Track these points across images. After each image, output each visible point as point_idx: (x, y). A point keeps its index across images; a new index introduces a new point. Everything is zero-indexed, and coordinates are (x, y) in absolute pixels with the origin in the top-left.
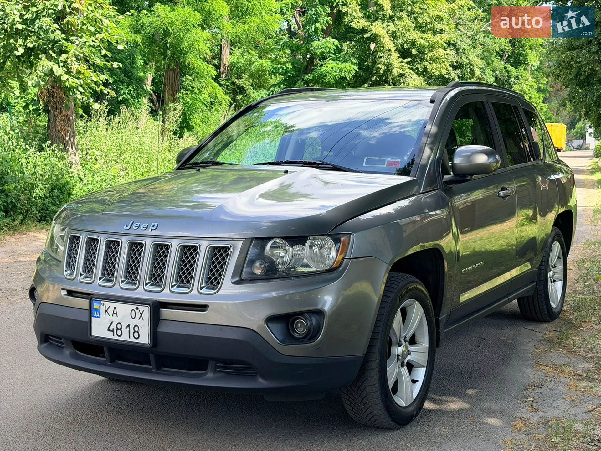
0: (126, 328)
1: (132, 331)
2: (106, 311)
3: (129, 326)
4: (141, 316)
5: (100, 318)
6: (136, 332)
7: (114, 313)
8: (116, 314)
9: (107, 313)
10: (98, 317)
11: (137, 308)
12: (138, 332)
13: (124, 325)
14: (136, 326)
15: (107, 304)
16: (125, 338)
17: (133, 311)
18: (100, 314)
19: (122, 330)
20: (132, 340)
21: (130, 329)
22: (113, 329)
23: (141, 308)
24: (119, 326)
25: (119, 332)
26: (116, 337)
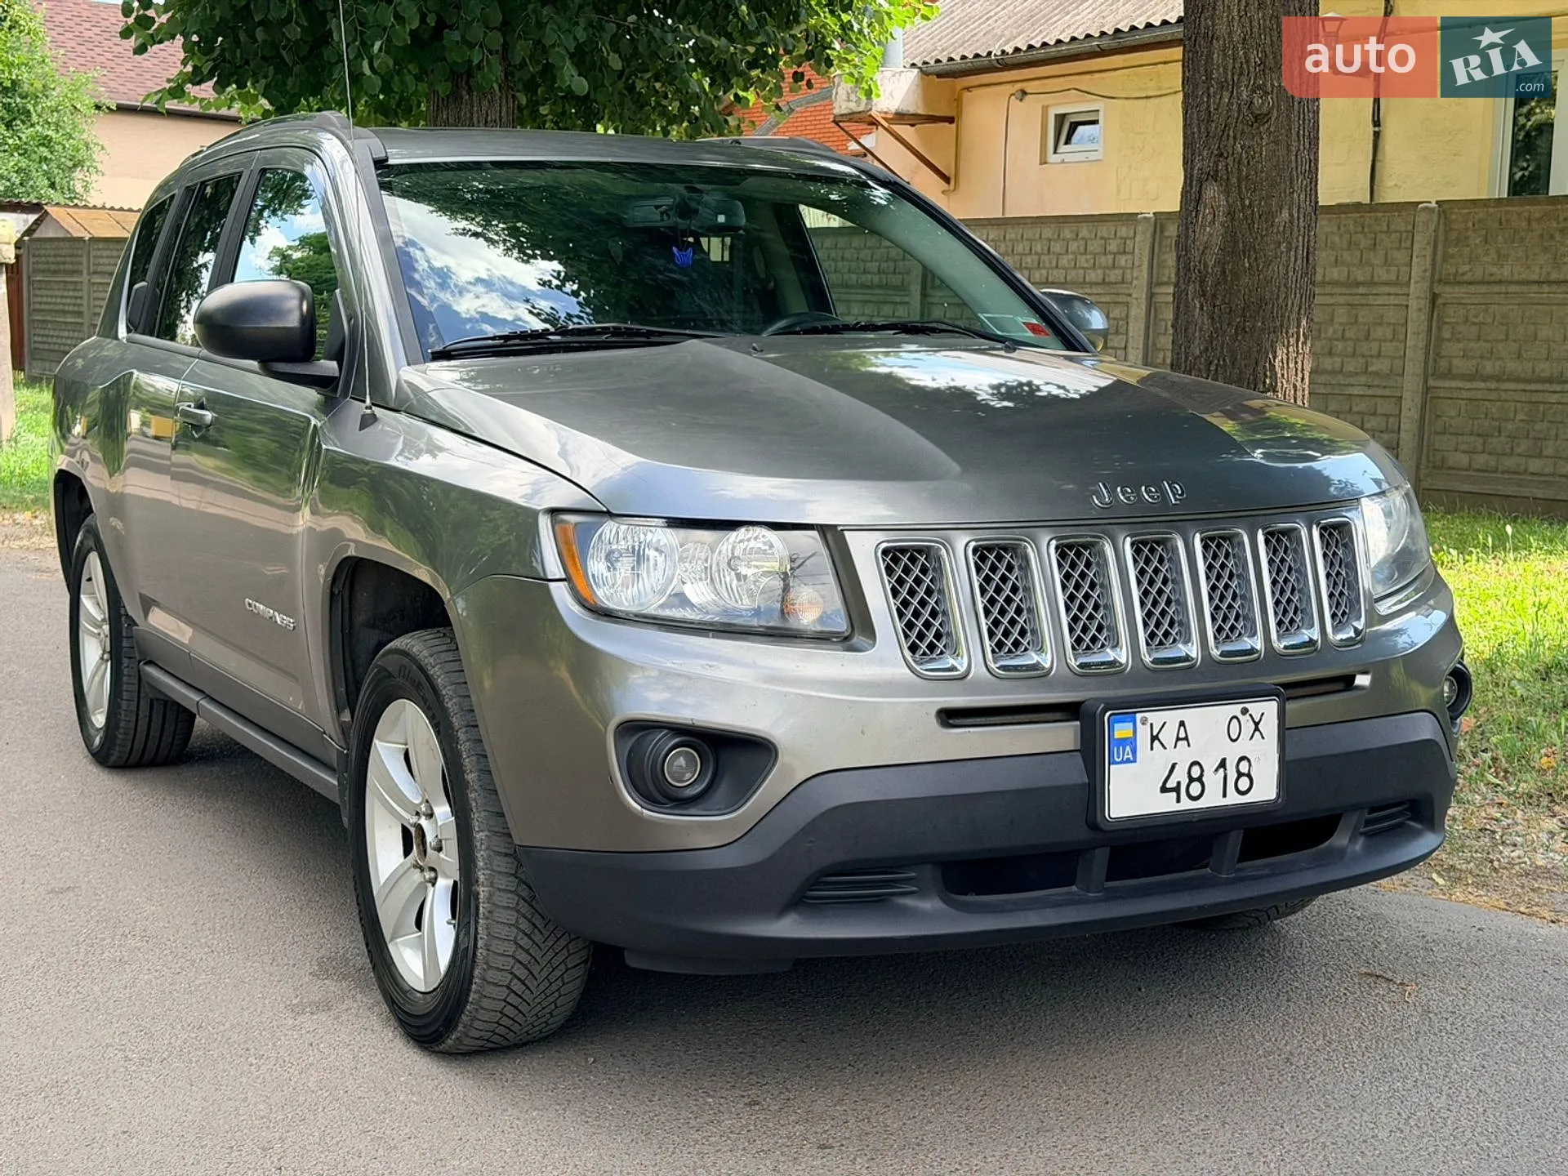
0: (1217, 770)
1: (1232, 775)
2: (1154, 738)
3: (1223, 764)
4: (1257, 729)
5: (1135, 761)
6: (1243, 774)
7: (1178, 739)
8: (1186, 738)
9: (1156, 742)
10: (1128, 761)
11: (1245, 711)
12: (1249, 776)
13: (1210, 765)
14: (1242, 759)
15: (1156, 717)
16: (1213, 799)
17: (1235, 720)
18: (1134, 752)
19: (1204, 779)
20: (1233, 799)
21: (1228, 772)
22: (1179, 783)
23: (1256, 708)
24: (1196, 772)
25: (1195, 789)
26: (1186, 804)
